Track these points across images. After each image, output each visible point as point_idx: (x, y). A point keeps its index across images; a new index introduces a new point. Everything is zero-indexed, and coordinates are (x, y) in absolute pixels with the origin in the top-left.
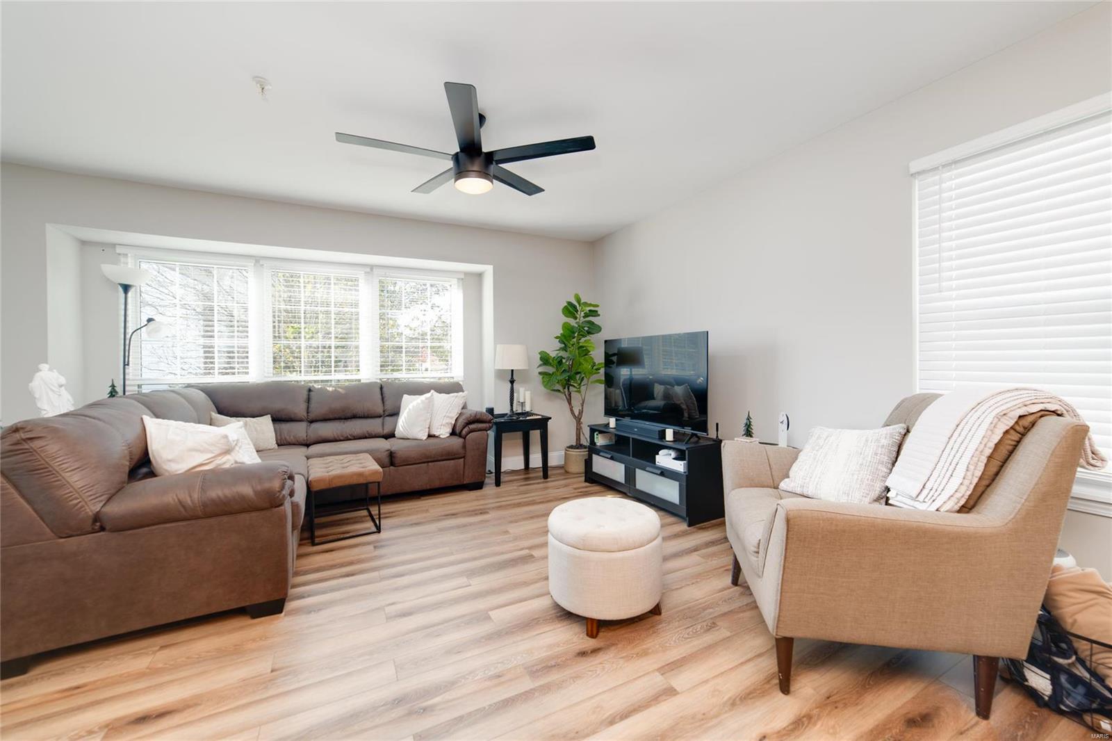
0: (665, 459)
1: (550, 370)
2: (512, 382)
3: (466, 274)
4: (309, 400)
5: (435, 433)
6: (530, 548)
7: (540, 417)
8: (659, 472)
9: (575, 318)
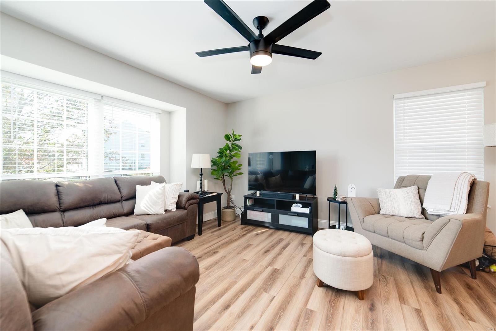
0: (296, 208)
1: (216, 168)
2: (201, 175)
4: (58, 194)
5: (168, 209)
6: (270, 265)
7: (216, 194)
8: (296, 215)
9: (230, 141)
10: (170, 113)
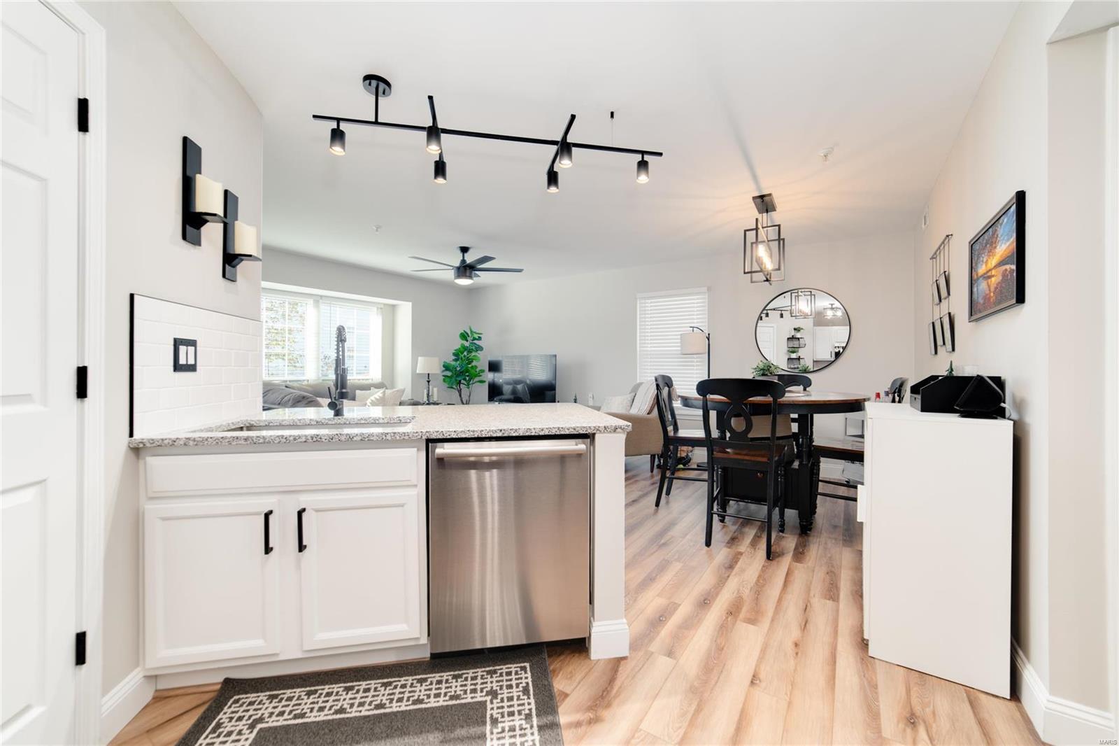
1: (449, 374)
2: (429, 382)
3: (385, 304)
9: (467, 341)
10: (394, 306)
